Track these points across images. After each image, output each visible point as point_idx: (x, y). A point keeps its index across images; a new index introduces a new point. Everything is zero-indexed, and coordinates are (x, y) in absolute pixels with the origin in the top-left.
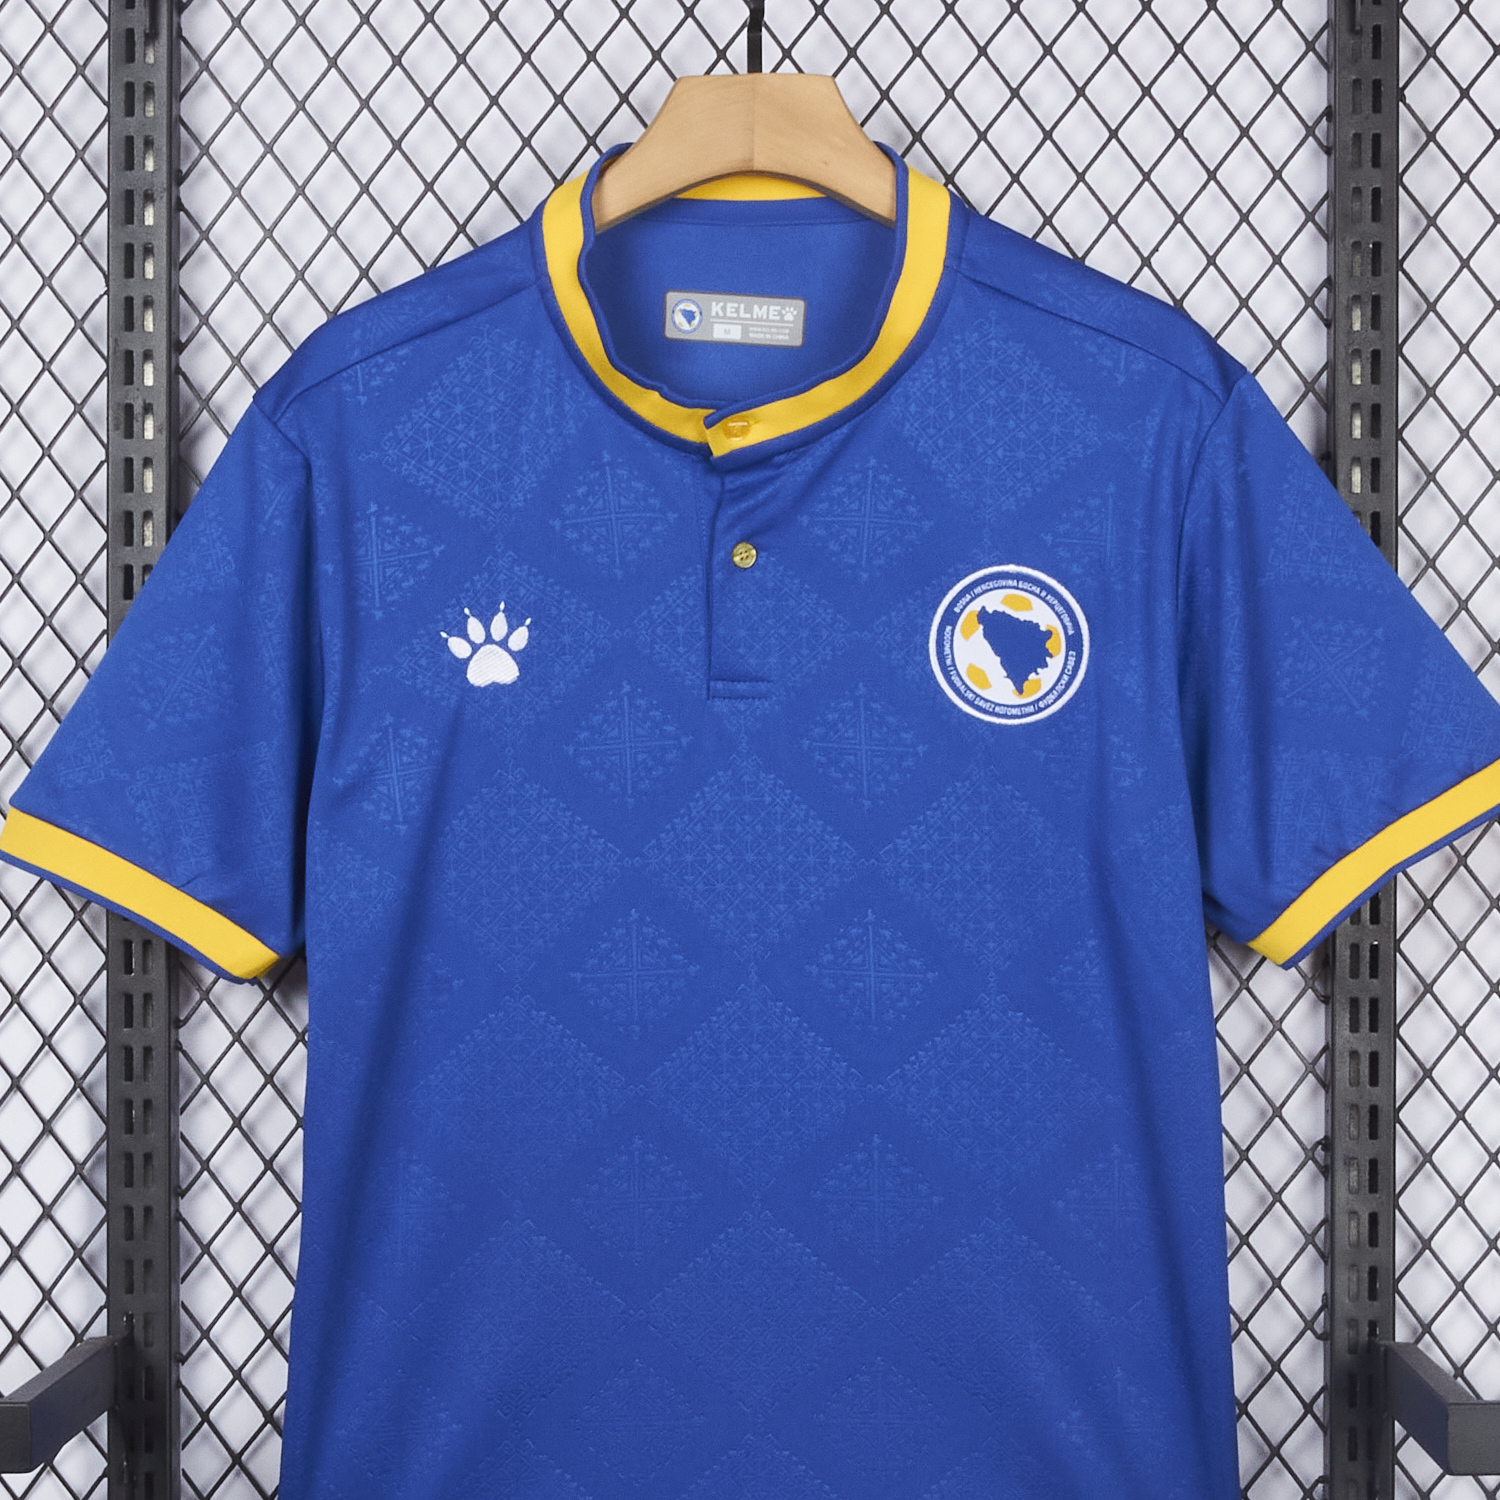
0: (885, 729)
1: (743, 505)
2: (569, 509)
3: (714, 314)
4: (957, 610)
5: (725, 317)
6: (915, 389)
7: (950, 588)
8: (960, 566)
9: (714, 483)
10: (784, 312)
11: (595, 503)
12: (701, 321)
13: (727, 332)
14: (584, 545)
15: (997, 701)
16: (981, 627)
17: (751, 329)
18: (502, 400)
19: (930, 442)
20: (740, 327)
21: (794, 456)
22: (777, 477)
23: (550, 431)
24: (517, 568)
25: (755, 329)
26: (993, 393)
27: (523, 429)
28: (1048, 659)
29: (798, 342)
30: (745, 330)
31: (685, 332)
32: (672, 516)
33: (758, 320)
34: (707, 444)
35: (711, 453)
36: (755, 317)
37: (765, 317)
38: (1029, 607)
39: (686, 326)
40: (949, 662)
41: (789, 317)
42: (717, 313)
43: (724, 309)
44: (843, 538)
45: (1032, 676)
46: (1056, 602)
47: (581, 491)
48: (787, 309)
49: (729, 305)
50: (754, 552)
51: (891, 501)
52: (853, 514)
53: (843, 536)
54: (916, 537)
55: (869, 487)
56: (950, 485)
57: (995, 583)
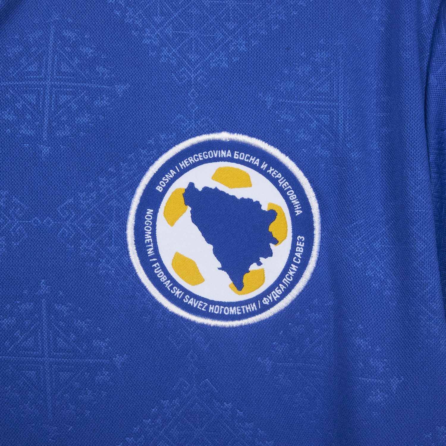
0: (73, 336)
4: (159, 189)
7: (151, 163)
8: (163, 137)
15: (211, 298)
16: (189, 209)
28: (272, 246)
38: (247, 183)
40: (150, 252)
44: (19, 105)
45: (254, 267)
46: (279, 175)
51: (77, 61)
52: (32, 77)
53: (20, 103)
54: (108, 103)
55: (51, 44)
56: (148, 42)
57: (205, 154)
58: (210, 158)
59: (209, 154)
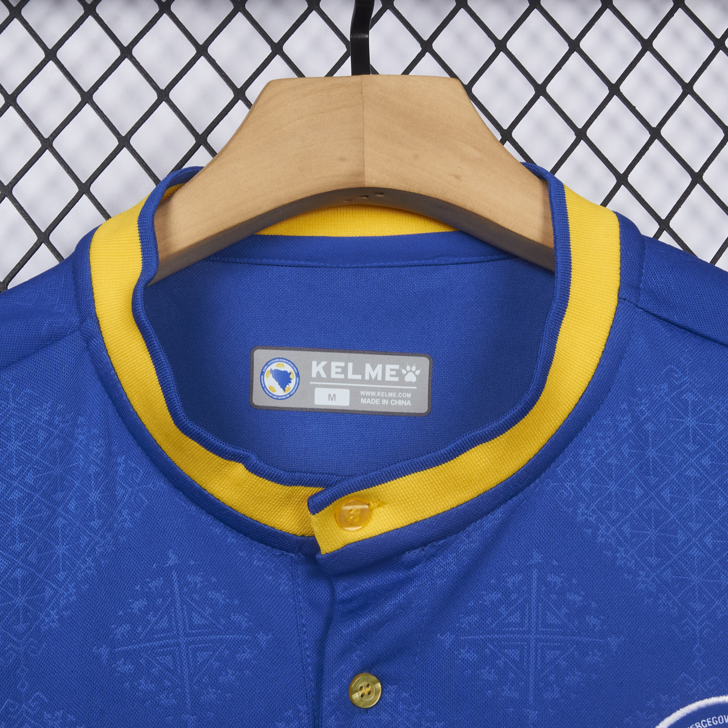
1: (363, 621)
2: (122, 630)
3: (314, 375)
5: (329, 379)
6: (589, 459)
8: (664, 698)
9: (321, 592)
10: (404, 372)
11: (157, 622)
12: (298, 384)
13: (332, 397)
14: (142, 681)
17: (362, 393)
18: (31, 482)
19: (613, 529)
20: (348, 391)
21: (433, 550)
22: (409, 580)
23: (96, 524)
24: (47, 716)
25: (368, 393)
26: (692, 461)
27: (60, 523)
29: (423, 407)
30: (355, 394)
31: (278, 398)
32: (263, 638)
33: (371, 381)
34: (314, 536)
35: (317, 549)
36: (367, 378)
37: (380, 378)
39: (279, 391)
41: (411, 378)
42: (318, 373)
43: (327, 369)
44: (500, 663)
47: (139, 605)
48: (408, 368)
49: (334, 364)
50: (379, 685)
51: (564, 610)
52: (514, 629)
53: (501, 659)
54: (601, 660)
55: (534, 591)
56: (643, 586)
57: (715, 719)
58: (721, 724)
59: (719, 720)
